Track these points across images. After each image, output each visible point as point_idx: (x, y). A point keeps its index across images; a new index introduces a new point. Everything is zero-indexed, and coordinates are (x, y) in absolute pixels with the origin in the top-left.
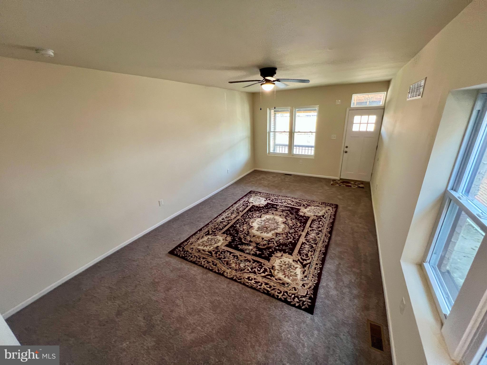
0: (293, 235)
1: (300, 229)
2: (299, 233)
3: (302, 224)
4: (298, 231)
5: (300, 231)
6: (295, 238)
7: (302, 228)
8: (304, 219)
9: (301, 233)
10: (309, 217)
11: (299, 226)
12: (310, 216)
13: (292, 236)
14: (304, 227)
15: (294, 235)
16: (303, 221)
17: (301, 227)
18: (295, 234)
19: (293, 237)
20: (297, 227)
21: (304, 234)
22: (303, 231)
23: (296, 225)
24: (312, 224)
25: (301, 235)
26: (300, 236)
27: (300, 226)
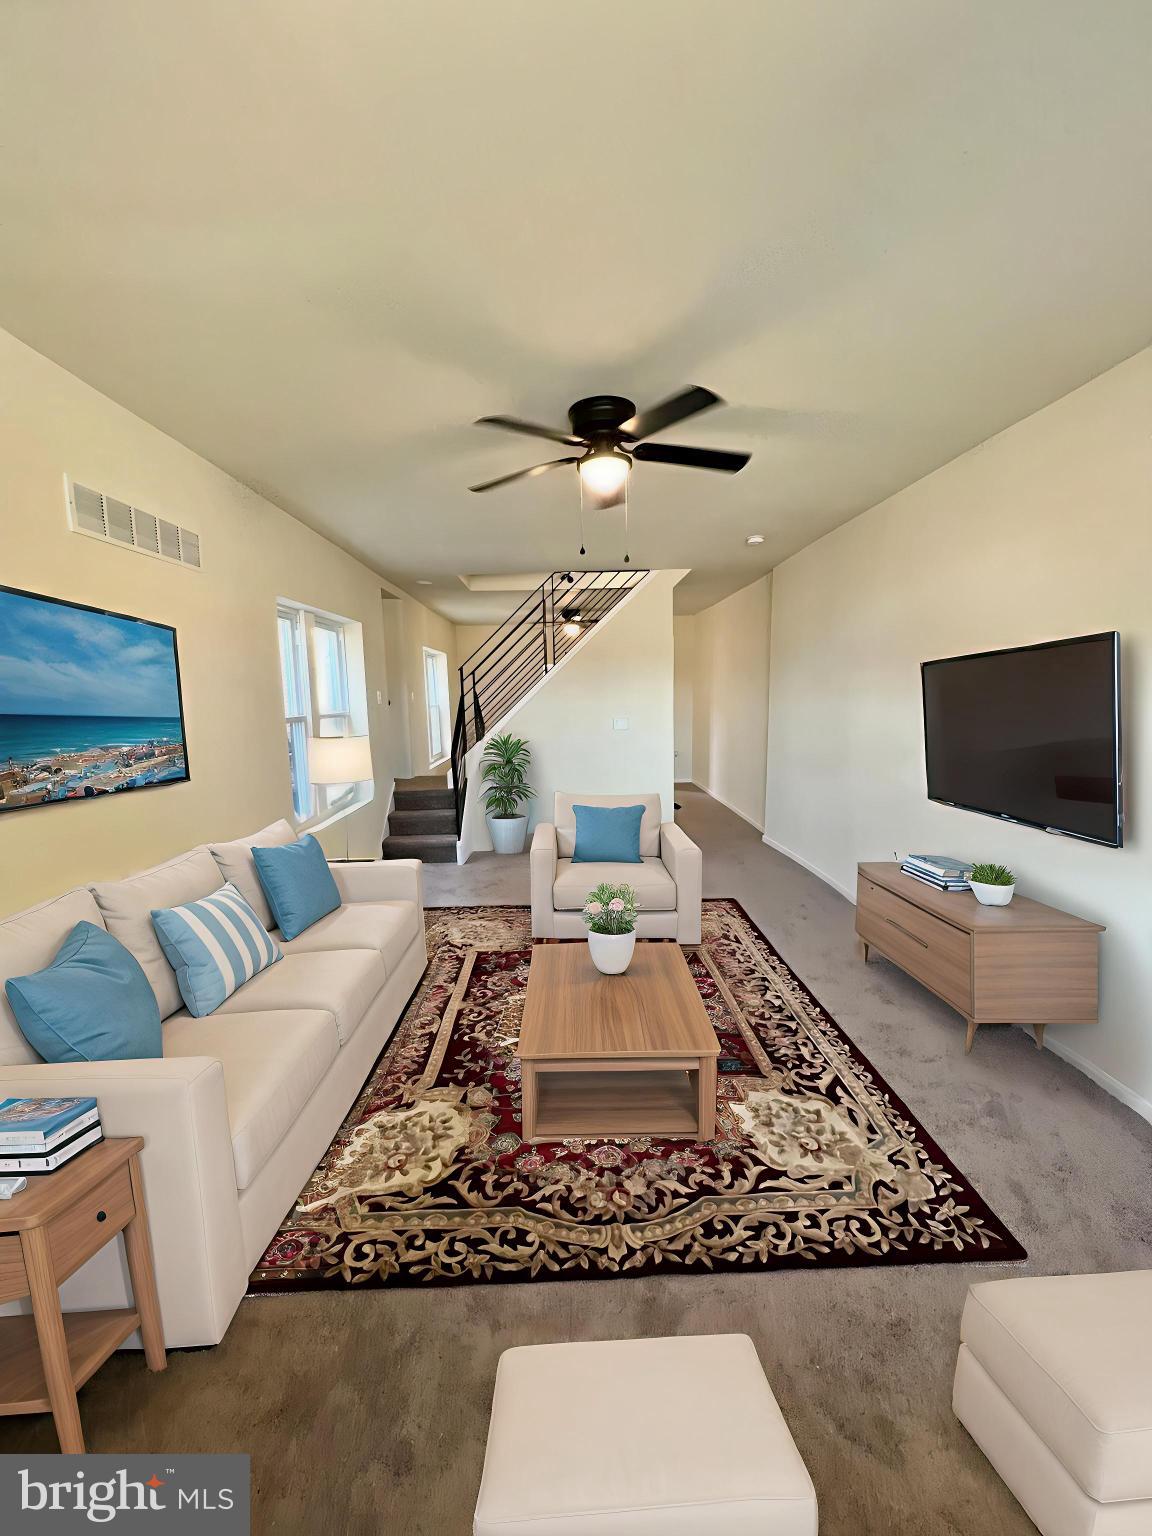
0: (490, 994)
1: (471, 1018)
2: (470, 1004)
3: (466, 1038)
4: (477, 1009)
5: (472, 1011)
6: (480, 986)
7: (464, 1022)
8: (460, 1065)
9: (464, 1005)
10: (441, 1082)
11: (478, 1028)
12: (437, 1091)
13: (492, 990)
14: (457, 1027)
15: (485, 995)
16: (464, 1057)
17: (468, 1026)
18: (483, 997)
19: (486, 988)
20: (482, 1024)
21: (455, 1005)
22: (460, 1013)
23: (488, 1028)
24: (425, 1049)
25: (464, 1000)
26: (467, 995)
27: (472, 1028)
